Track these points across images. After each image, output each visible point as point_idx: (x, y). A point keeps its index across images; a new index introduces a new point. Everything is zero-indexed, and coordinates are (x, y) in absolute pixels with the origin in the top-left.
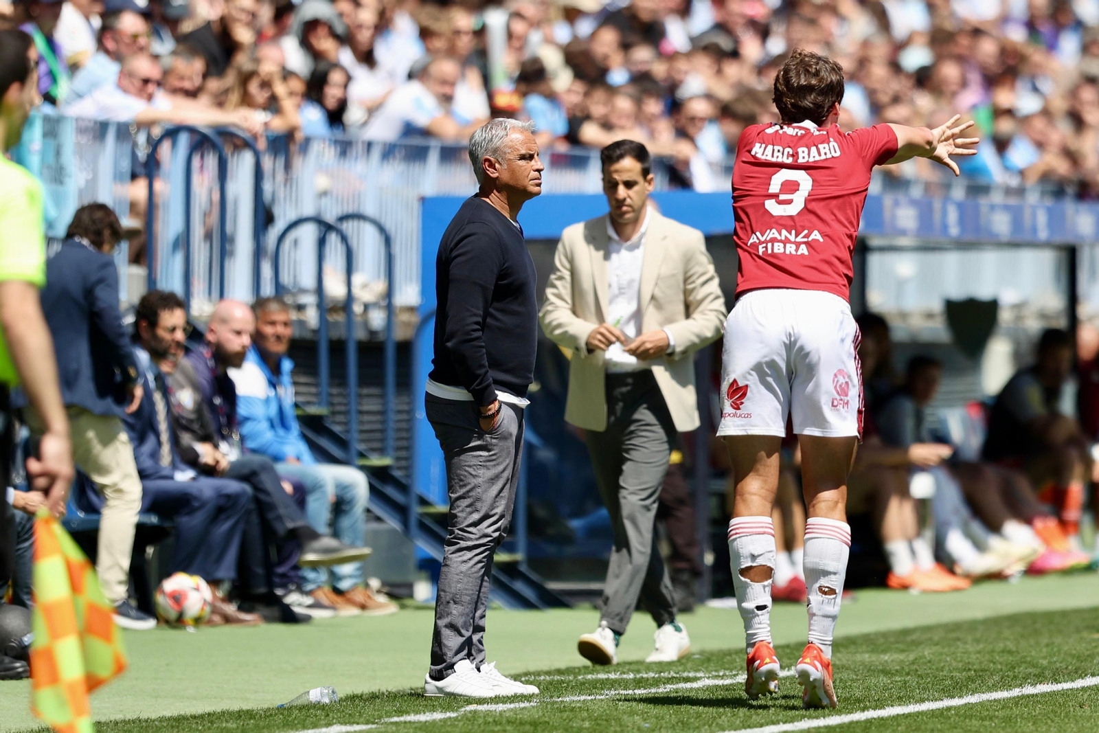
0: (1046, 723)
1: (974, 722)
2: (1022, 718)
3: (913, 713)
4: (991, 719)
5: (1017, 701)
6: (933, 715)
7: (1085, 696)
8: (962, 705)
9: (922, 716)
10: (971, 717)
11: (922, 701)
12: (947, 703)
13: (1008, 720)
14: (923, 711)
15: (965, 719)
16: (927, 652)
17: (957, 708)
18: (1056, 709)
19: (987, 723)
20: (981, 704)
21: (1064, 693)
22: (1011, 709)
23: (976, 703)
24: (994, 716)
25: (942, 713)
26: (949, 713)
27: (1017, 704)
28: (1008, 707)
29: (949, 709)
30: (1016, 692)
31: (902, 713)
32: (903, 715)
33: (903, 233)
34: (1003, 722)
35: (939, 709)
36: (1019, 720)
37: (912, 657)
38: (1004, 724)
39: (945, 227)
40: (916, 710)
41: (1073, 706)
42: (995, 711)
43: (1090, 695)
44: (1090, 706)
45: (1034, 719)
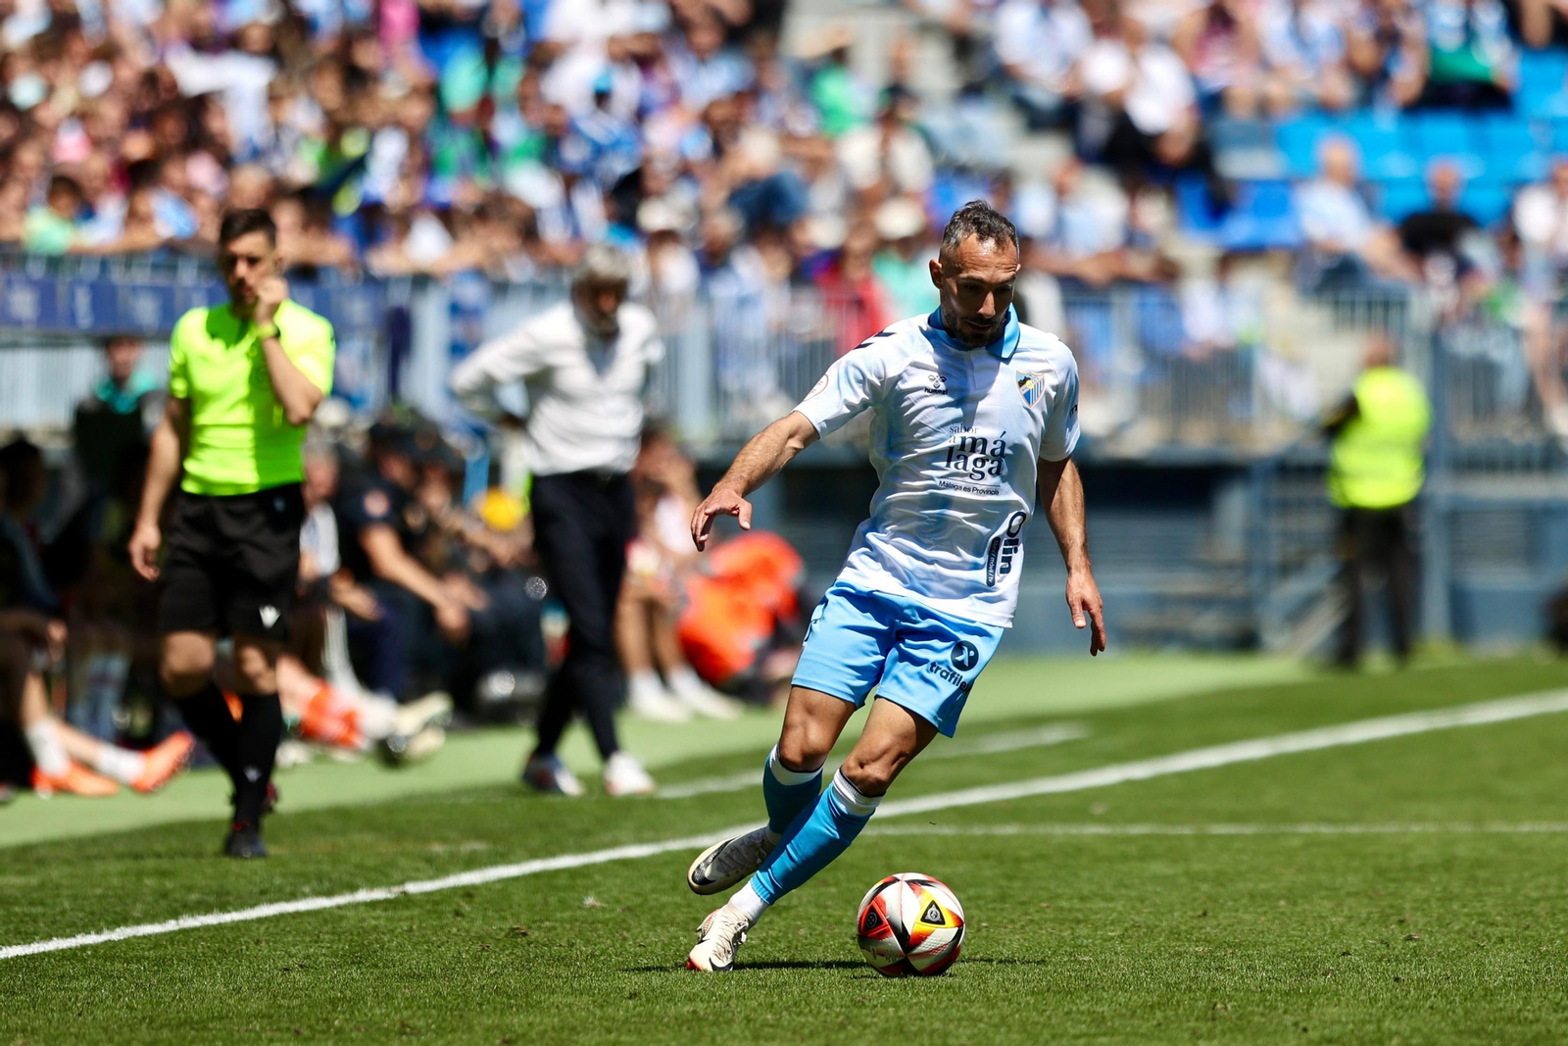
0: (212, 964)
1: (118, 965)
2: (181, 960)
3: (37, 954)
4: (138, 961)
5: (171, 936)
6: (64, 957)
7: (262, 929)
8: (102, 943)
9: (49, 958)
10: (112, 959)
11: (49, 937)
12: (81, 940)
13: (161, 962)
14: (50, 952)
15: (105, 961)
16: (55, 873)
17: (95, 948)
18: (224, 947)
19: (134, 967)
20: (127, 941)
21: (236, 926)
22: (166, 947)
23: (119, 941)
24: (143, 957)
25: (75, 954)
27: (172, 943)
28: (161, 945)
29: (84, 948)
30: (171, 925)
31: (23, 954)
32: (25, 956)
33: (18, 323)
34: (155, 965)
35: (70, 949)
36: (175, 962)
37: (34, 881)
38: (155, 968)
39: (72, 316)
40: (42, 950)
41: (245, 942)
42: (143, 949)
43: (267, 928)
44: (267, 942)
45: (196, 961)
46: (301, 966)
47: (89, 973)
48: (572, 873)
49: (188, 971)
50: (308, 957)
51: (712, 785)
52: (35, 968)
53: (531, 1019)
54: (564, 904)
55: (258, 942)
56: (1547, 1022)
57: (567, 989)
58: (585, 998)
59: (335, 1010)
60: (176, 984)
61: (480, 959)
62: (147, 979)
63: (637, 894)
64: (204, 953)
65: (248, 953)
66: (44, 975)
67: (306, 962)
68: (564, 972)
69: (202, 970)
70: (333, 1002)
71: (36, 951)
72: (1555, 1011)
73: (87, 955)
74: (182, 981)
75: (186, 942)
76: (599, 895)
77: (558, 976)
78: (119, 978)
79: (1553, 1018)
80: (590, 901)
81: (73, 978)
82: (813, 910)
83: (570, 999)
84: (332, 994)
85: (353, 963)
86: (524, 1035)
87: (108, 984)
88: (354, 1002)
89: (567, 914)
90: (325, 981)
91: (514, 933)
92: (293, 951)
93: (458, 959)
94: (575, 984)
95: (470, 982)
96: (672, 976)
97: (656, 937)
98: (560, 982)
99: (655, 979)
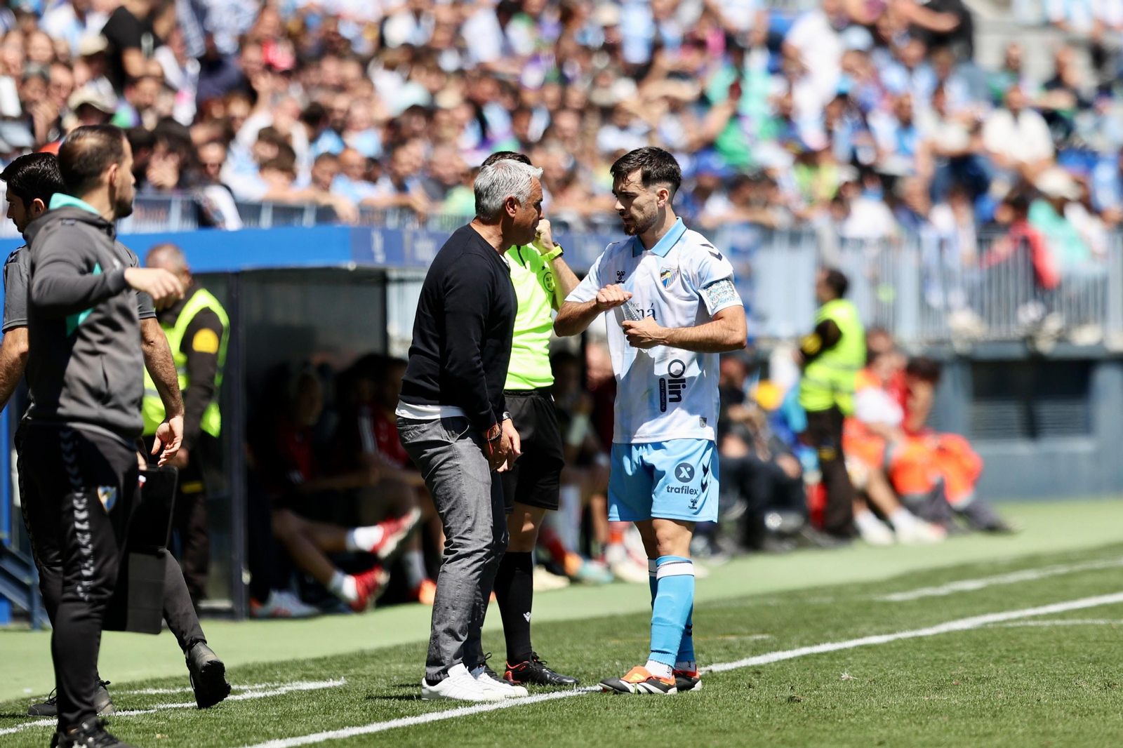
0: (574, 724)
1: (507, 726)
2: (551, 721)
3: (447, 719)
4: (521, 722)
6: (466, 721)
10: (502, 721)
13: (537, 723)
14: (456, 717)
15: (497, 723)
19: (518, 726)
22: (540, 713)
23: (506, 708)
24: (525, 720)
25: (475, 718)
26: (482, 719)
28: (537, 711)
29: (481, 714)
31: (437, 719)
32: (439, 721)
34: (533, 725)
35: (472, 715)
36: (548, 723)
38: (534, 727)
40: (450, 716)
41: (598, 709)
44: (614, 708)
45: (562, 722)
46: (639, 725)
47: (486, 732)
48: (831, 655)
49: (557, 730)
50: (644, 718)
51: (928, 591)
52: (447, 729)
54: (827, 679)
55: (607, 708)
57: (832, 739)
58: (846, 745)
60: (549, 739)
61: (768, 718)
62: (528, 736)
63: (881, 670)
64: (568, 717)
65: (600, 716)
66: (453, 734)
67: (643, 722)
68: (828, 726)
69: (568, 729)
71: (446, 717)
73: (484, 719)
74: (554, 736)
75: (555, 708)
76: (851, 671)
77: (825, 730)
78: (508, 735)
80: (845, 676)
81: (475, 735)
82: (1007, 680)
85: (676, 722)
87: (500, 739)
89: (829, 686)
90: (657, 736)
91: (791, 699)
92: (633, 714)
93: (752, 718)
94: (838, 736)
95: (762, 735)
96: (908, 729)
97: (895, 701)
98: (827, 734)
99: (895, 732)
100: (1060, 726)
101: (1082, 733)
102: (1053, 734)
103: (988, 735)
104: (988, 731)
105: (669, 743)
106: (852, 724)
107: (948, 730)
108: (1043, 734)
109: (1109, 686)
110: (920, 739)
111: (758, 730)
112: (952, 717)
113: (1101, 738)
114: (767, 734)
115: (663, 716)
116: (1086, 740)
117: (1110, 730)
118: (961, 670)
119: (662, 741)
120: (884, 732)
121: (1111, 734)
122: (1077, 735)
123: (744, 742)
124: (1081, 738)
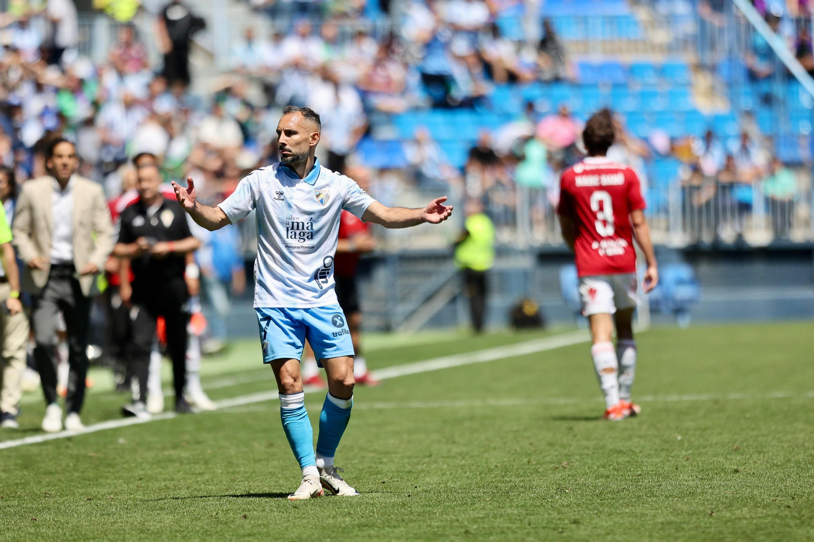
48: (115, 430)
53: (98, 490)
54: (111, 442)
56: (514, 482)
57: (113, 477)
58: (121, 481)
59: (18, 488)
61: (77, 466)
63: (142, 438)
68: (111, 470)
70: (17, 485)
72: (518, 477)
76: (125, 438)
77: (109, 472)
79: (518, 480)
80: (121, 441)
83: (115, 481)
84: (16, 481)
86: (96, 496)
88: (27, 483)
89: (112, 446)
90: (13, 476)
93: (68, 465)
94: (116, 475)
95: (73, 475)
96: (156, 471)
97: (150, 455)
98: (110, 474)
99: (149, 472)
100: (242, 469)
101: (254, 472)
102: (238, 473)
103: (202, 474)
104: (201, 471)
105: (20, 480)
106: (124, 468)
107: (179, 471)
108: (233, 473)
109: (271, 445)
110: (163, 476)
111: (70, 472)
112: (182, 463)
113: (265, 475)
114: (76, 474)
115: (16, 465)
116: (257, 476)
117: (270, 470)
118: (187, 437)
119: (16, 479)
120: (141, 472)
121: (270, 473)
122: (252, 473)
123: (63, 479)
124: (254, 475)
